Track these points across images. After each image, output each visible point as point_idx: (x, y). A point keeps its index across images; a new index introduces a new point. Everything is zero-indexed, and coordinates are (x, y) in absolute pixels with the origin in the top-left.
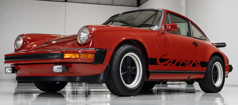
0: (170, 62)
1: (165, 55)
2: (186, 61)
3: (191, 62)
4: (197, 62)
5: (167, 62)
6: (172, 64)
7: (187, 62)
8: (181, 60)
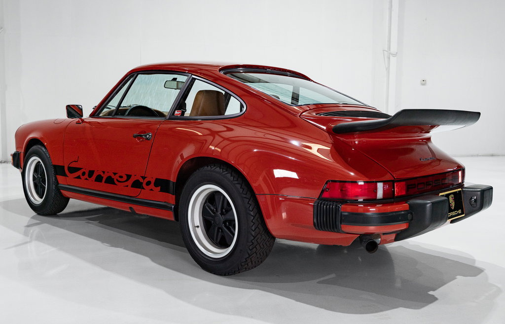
0: (84, 174)
1: (75, 161)
2: (115, 174)
3: (129, 177)
4: (144, 178)
5: (79, 173)
6: (88, 178)
7: (117, 176)
8: (104, 172)
